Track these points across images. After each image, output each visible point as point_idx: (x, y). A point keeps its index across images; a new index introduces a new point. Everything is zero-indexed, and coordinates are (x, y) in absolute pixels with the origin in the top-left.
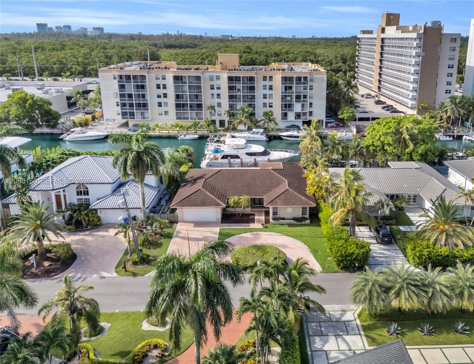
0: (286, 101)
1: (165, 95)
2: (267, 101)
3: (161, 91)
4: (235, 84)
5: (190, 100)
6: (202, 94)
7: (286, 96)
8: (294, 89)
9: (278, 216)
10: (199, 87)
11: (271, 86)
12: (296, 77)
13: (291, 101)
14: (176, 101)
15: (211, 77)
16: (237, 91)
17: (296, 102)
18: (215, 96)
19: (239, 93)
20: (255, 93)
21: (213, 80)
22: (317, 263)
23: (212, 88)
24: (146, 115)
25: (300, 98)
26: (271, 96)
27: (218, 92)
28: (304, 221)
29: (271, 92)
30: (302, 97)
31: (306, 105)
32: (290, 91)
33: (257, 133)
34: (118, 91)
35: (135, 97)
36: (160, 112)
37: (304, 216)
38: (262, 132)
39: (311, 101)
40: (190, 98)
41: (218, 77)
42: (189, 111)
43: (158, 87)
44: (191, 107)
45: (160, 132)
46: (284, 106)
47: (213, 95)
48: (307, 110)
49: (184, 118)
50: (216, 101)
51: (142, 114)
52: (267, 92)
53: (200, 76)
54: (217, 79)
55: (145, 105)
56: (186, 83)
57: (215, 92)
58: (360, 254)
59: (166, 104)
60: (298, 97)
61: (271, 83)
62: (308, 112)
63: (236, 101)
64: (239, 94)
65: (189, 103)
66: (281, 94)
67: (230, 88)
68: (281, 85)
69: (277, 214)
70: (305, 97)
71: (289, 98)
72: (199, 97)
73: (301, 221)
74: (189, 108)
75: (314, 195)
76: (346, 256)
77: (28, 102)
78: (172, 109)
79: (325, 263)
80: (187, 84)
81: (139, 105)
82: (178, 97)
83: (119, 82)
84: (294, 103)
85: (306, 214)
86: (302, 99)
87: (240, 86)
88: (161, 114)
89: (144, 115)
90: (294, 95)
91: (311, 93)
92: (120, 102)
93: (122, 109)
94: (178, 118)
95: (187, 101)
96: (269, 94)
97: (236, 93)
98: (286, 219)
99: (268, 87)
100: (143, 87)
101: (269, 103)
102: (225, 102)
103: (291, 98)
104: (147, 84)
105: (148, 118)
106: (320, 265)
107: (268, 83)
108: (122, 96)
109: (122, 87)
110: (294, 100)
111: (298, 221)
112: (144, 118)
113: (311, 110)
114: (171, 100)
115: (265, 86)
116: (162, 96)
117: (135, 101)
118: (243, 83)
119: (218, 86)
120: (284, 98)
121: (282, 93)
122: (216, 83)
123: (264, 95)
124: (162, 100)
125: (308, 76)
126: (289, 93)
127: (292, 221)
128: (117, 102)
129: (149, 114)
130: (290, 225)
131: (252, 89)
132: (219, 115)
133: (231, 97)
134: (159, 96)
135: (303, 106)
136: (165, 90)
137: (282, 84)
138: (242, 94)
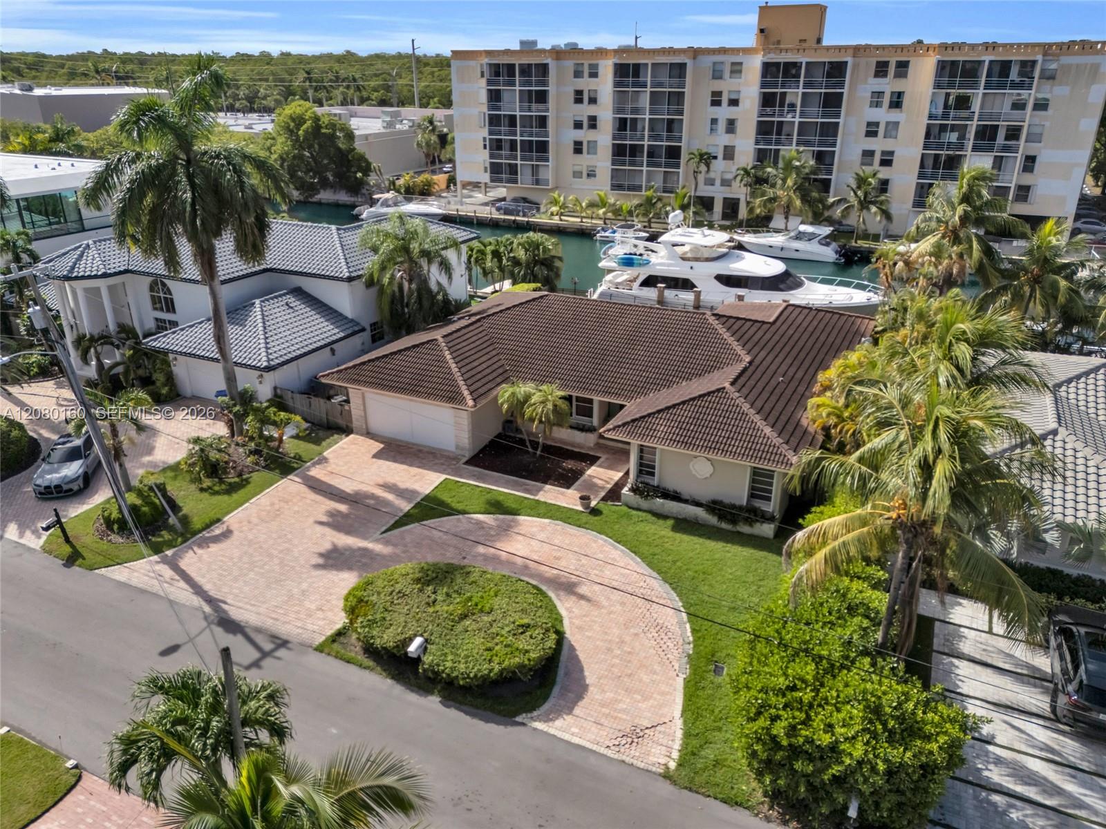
0: (940, 146)
1: (593, 122)
2: (878, 145)
3: (585, 110)
4: (783, 87)
5: (650, 136)
6: (685, 118)
7: (943, 128)
8: (976, 106)
9: (655, 481)
10: (678, 98)
11: (900, 95)
12: (991, 62)
13: (961, 146)
14: (614, 138)
15: (718, 68)
16: (786, 109)
17: (975, 148)
18: (722, 126)
19: (790, 116)
20: (838, 116)
21: (721, 78)
22: (679, 723)
23: (716, 102)
24: (542, 175)
25: (993, 138)
26: (893, 126)
27: (731, 112)
28: (750, 522)
29: (894, 116)
30: (1001, 134)
31: (1011, 161)
32: (964, 113)
33: (810, 237)
34: (485, 109)
35: (522, 126)
36: (577, 168)
37: (758, 504)
38: (826, 237)
39: (1033, 149)
40: (652, 129)
41: (738, 68)
42: (645, 168)
43: (578, 97)
44: (650, 155)
45: (561, 220)
46: (930, 162)
47: (714, 121)
48: (1013, 178)
49: (630, 189)
50: (723, 139)
51: (535, 170)
52: (882, 115)
53: (685, 64)
54: (732, 72)
55: (543, 147)
56: (645, 86)
57: (724, 112)
58: (874, 769)
59: (593, 146)
60: (986, 136)
61: (899, 85)
62: (1013, 186)
63: (778, 143)
64: (789, 118)
65: (646, 143)
66: (926, 121)
67: (767, 101)
68: (930, 90)
69: (653, 474)
70: (1013, 134)
71: (953, 137)
72: (676, 125)
73: (734, 522)
74: (645, 158)
75: (826, 429)
76: (795, 752)
77: (305, 127)
78: (603, 161)
79: (709, 735)
80: (649, 89)
81: (528, 146)
82: (622, 125)
83: (489, 82)
84: (969, 153)
85: (769, 499)
86: (1000, 139)
87: (795, 94)
88: (578, 174)
89: (537, 175)
90: (973, 126)
91: (1036, 121)
92: (488, 137)
93: (492, 156)
94: (616, 187)
95: (642, 139)
96: (888, 123)
97: (781, 116)
98: (686, 501)
99: (886, 100)
100: (542, 97)
101: (883, 153)
102: (746, 146)
103: (962, 137)
104: (552, 89)
105: (546, 182)
106: (687, 735)
107: (888, 85)
108: (494, 121)
109: (495, 97)
110: (970, 144)
111: (721, 517)
112: (537, 182)
113: (1027, 179)
114: (604, 138)
115: (880, 94)
116: (585, 124)
117: (521, 136)
118: (808, 85)
119: (734, 97)
120: (932, 135)
121: (931, 117)
122: (727, 86)
123: (869, 124)
124: (584, 135)
125: (1039, 58)
126: (955, 119)
127: (700, 513)
128: (485, 139)
129: (549, 172)
130: (684, 525)
131: (832, 102)
132: (726, 183)
133: (764, 130)
134: (578, 125)
135: (998, 163)
136: (593, 107)
137: (938, 86)
138: (797, 120)
